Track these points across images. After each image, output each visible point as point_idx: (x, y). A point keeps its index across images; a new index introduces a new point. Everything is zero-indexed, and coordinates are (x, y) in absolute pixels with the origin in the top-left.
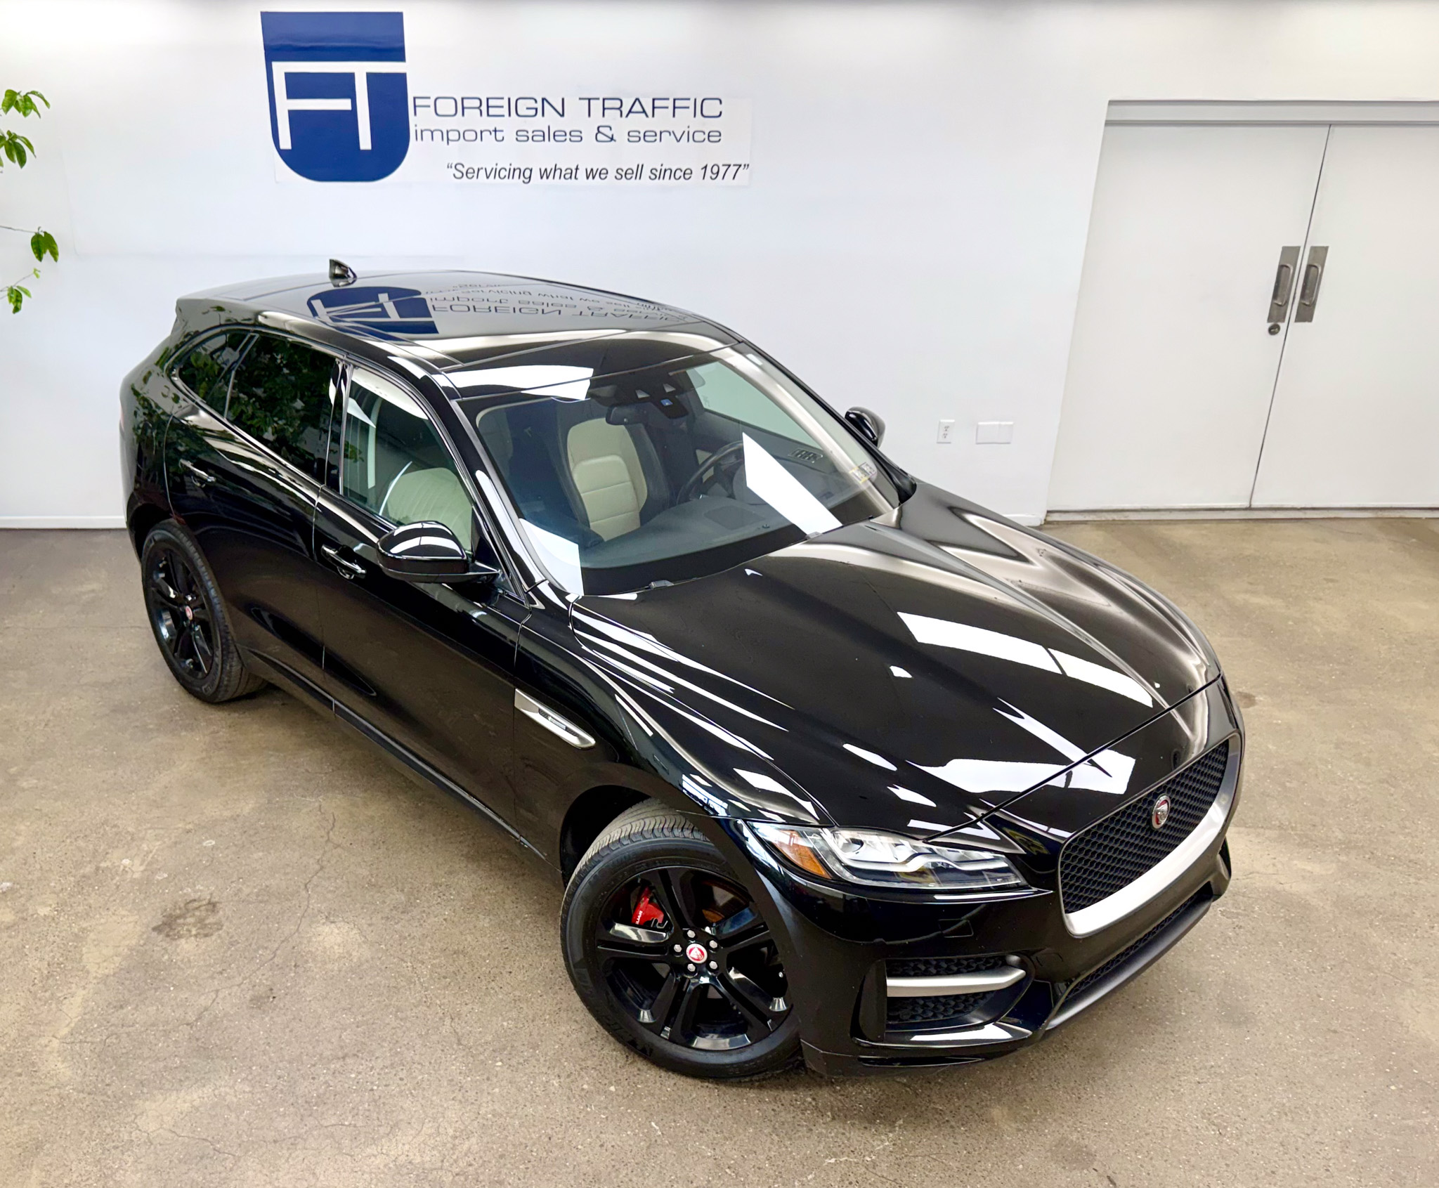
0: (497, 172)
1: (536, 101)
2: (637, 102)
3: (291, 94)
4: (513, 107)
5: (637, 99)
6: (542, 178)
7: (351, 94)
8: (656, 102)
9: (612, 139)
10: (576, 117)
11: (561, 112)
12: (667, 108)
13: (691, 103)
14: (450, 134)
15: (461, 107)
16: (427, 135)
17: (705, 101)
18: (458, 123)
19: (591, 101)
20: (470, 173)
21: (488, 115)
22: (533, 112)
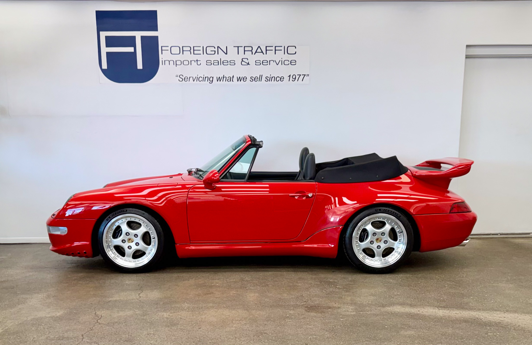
0: (198, 79)
1: (215, 48)
2: (259, 48)
3: (108, 45)
4: (205, 51)
5: (259, 47)
6: (218, 81)
7: (134, 45)
8: (267, 48)
9: (248, 64)
10: (232, 55)
11: (226, 53)
12: (272, 50)
13: (282, 48)
14: (177, 62)
15: (182, 50)
16: (167, 63)
17: (289, 47)
18: (180, 57)
19: (239, 48)
20: (186, 79)
21: (194, 54)
22: (214, 52)
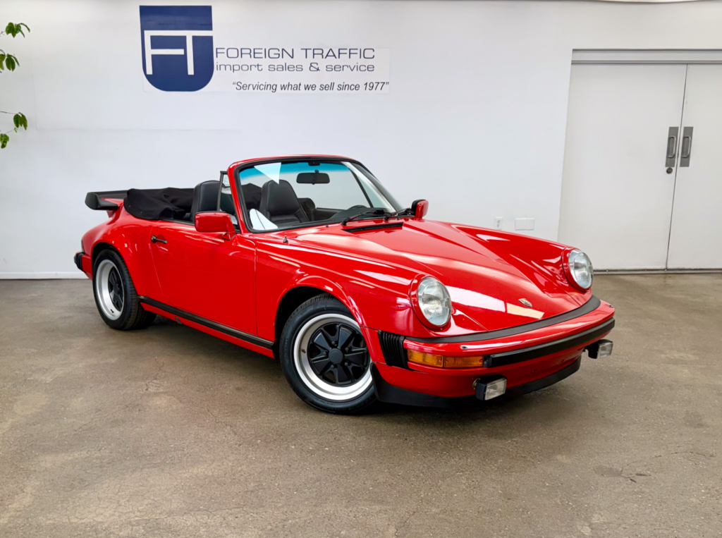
0: (259, 87)
1: (279, 50)
2: (331, 51)
3: (153, 47)
4: (267, 54)
5: (331, 49)
6: (282, 89)
7: (184, 47)
8: (340, 50)
9: (318, 69)
10: (299, 59)
11: (291, 55)
12: (346, 53)
13: (358, 51)
14: (234, 67)
15: (240, 53)
16: (223, 67)
17: (366, 50)
18: (239, 61)
19: (308, 51)
20: (245, 87)
21: (254, 57)
22: (277, 56)
